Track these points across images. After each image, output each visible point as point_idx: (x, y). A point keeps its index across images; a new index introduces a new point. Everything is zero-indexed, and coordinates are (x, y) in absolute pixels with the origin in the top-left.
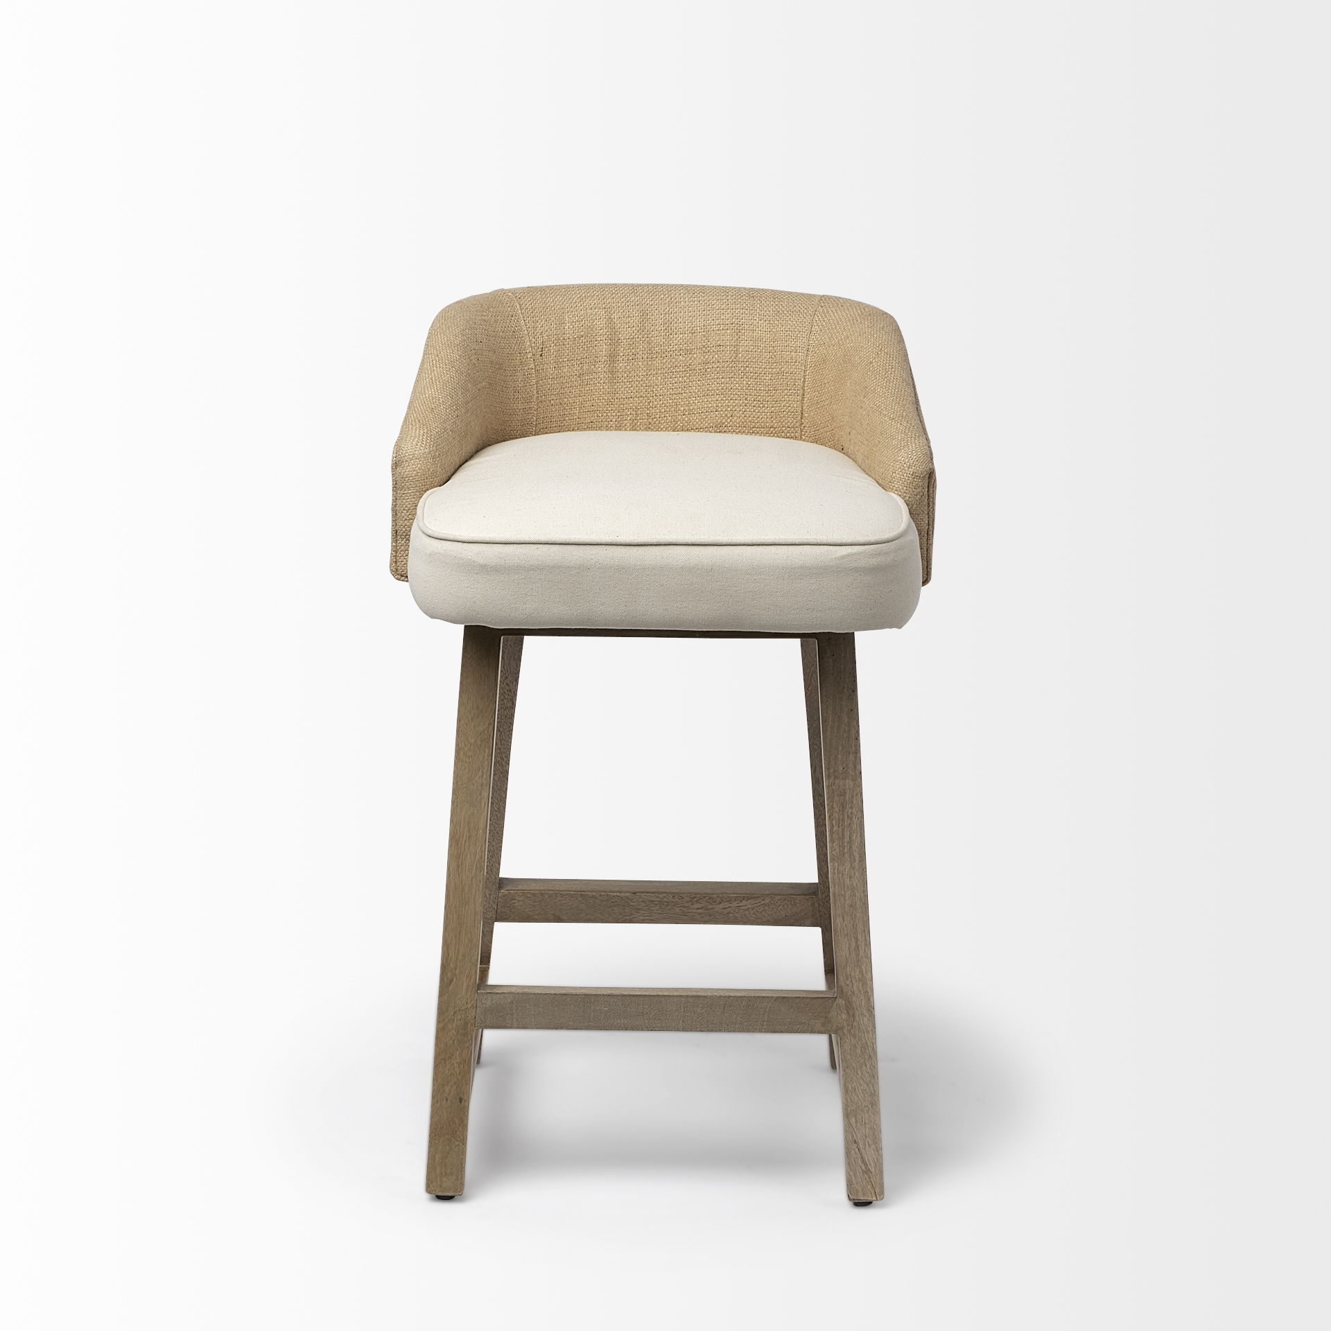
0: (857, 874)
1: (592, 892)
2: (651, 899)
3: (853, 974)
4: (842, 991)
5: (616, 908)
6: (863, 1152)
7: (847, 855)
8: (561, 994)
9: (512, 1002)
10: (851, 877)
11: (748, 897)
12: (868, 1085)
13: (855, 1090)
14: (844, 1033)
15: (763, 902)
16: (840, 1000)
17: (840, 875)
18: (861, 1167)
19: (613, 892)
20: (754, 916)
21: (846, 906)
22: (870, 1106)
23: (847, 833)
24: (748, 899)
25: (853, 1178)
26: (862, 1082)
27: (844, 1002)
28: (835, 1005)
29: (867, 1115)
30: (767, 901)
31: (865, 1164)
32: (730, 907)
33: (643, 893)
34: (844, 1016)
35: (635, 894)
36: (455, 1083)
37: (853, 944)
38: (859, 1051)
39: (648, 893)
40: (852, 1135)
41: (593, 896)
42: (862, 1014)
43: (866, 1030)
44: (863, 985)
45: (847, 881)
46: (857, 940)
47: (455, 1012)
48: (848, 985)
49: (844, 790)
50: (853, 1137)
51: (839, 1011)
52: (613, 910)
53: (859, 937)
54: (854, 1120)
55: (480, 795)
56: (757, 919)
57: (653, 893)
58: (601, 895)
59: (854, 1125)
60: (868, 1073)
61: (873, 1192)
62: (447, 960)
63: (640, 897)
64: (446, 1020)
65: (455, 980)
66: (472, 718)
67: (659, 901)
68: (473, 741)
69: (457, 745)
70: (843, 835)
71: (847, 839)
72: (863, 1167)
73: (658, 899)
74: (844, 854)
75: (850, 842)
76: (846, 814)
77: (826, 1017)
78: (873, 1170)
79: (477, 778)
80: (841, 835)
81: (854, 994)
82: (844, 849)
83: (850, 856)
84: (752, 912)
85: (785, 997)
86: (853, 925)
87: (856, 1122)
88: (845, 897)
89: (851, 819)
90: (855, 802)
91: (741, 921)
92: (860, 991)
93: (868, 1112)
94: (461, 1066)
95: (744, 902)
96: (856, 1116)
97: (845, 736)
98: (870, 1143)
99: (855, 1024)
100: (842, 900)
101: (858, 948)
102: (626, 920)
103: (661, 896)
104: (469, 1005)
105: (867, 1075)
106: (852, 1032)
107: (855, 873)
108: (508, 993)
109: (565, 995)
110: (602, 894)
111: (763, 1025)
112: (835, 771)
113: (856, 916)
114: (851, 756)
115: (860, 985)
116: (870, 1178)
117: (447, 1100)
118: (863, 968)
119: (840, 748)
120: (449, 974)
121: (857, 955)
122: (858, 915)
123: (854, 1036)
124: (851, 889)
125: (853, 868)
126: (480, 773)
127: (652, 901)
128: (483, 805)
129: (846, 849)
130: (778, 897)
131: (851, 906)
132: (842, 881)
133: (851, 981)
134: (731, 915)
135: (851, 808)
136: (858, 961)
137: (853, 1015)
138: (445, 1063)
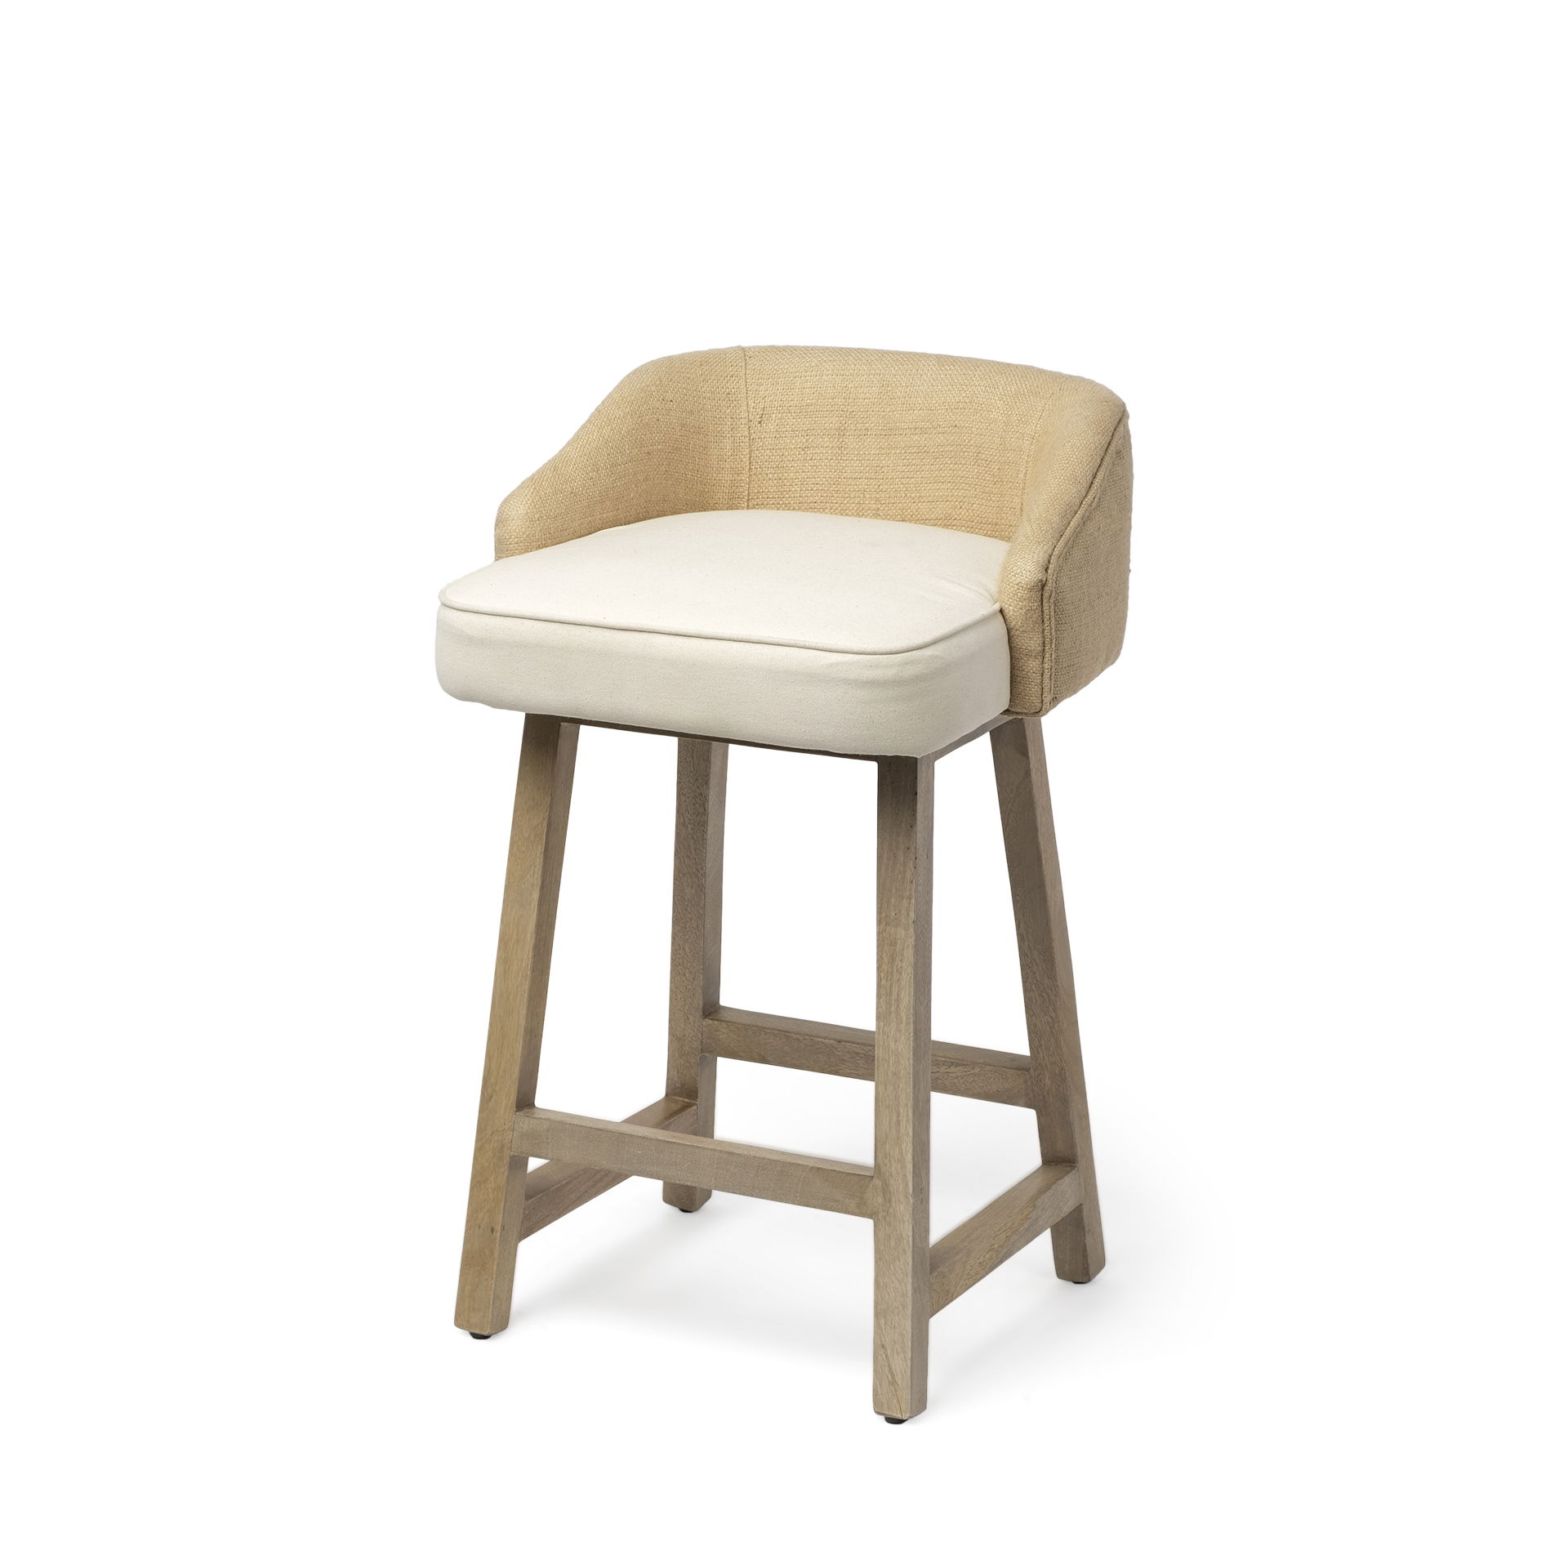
0: (903, 1037)
1: (796, 1034)
2: (857, 1050)
3: (891, 1153)
4: (880, 1170)
5: (820, 1056)
6: (891, 1359)
7: (893, 1015)
8: (596, 1129)
9: (548, 1130)
10: (896, 1041)
11: (957, 1063)
12: (900, 1284)
13: (886, 1286)
14: (879, 1219)
15: (972, 1072)
16: (877, 1181)
17: (886, 1037)
18: (887, 1377)
19: (818, 1037)
20: (963, 1085)
21: (889, 1073)
22: (901, 1308)
23: (895, 990)
24: (958, 1065)
25: (879, 1386)
26: (894, 1279)
27: (880, 1183)
28: (871, 1185)
29: (897, 1318)
30: (977, 1070)
31: (892, 1374)
32: (938, 1072)
33: (848, 1042)
34: (880, 1200)
35: (839, 1042)
36: (488, 1211)
37: (894, 1118)
38: (893, 1243)
39: (853, 1043)
40: (881, 1338)
41: (797, 1039)
42: (899, 1200)
43: (902, 1219)
44: (901, 1167)
45: (892, 1044)
46: (898, 1115)
47: (493, 1132)
48: (886, 1165)
49: (895, 939)
50: (881, 1341)
51: (875, 1194)
52: (818, 1057)
53: (901, 1111)
54: (883, 1321)
55: (531, 895)
56: (968, 1089)
57: (858, 1044)
58: (805, 1039)
59: (883, 1327)
60: (901, 1269)
61: (898, 1408)
62: (489, 1072)
63: (845, 1048)
64: (484, 1140)
65: (494, 1097)
66: (528, 810)
67: (865, 1055)
68: (527, 835)
69: (512, 838)
70: (891, 990)
71: (894, 996)
72: (890, 1378)
73: (864, 1052)
74: (890, 1013)
75: (898, 1000)
76: (895, 967)
77: (861, 1198)
78: (900, 1382)
79: (529, 876)
80: (888, 991)
81: (892, 1176)
82: (891, 1007)
83: (896, 1017)
84: (961, 1081)
85: (821, 1169)
86: (895, 1096)
87: (885, 1324)
88: (889, 1063)
89: (900, 974)
90: (905, 954)
91: (950, 1090)
92: (898, 1173)
93: (898, 1314)
94: (496, 1193)
95: (952, 1069)
96: (885, 1317)
97: (900, 877)
98: (899, 1350)
99: (891, 1210)
100: (886, 1066)
101: (899, 1123)
102: (832, 1071)
103: (866, 1048)
104: (507, 1127)
105: (900, 1271)
106: (888, 1219)
107: (901, 1036)
108: (545, 1119)
109: (600, 1130)
110: (807, 1037)
111: (796, 1196)
112: (886, 916)
113: (899, 1086)
114: (905, 901)
115: (899, 1167)
116: (896, 1391)
117: (480, 1227)
118: (903, 1147)
119: (894, 891)
120: (490, 1089)
121: (898, 1131)
122: (901, 1086)
123: (889, 1224)
124: (896, 1055)
125: (900, 1031)
126: (532, 872)
127: (858, 1053)
128: (532, 907)
129: (893, 1009)
130: (988, 1068)
131: (894, 1074)
132: (886, 1043)
133: (890, 1161)
134: (940, 1081)
135: (901, 961)
136: (898, 1138)
137: (890, 1201)
138: (480, 1185)
